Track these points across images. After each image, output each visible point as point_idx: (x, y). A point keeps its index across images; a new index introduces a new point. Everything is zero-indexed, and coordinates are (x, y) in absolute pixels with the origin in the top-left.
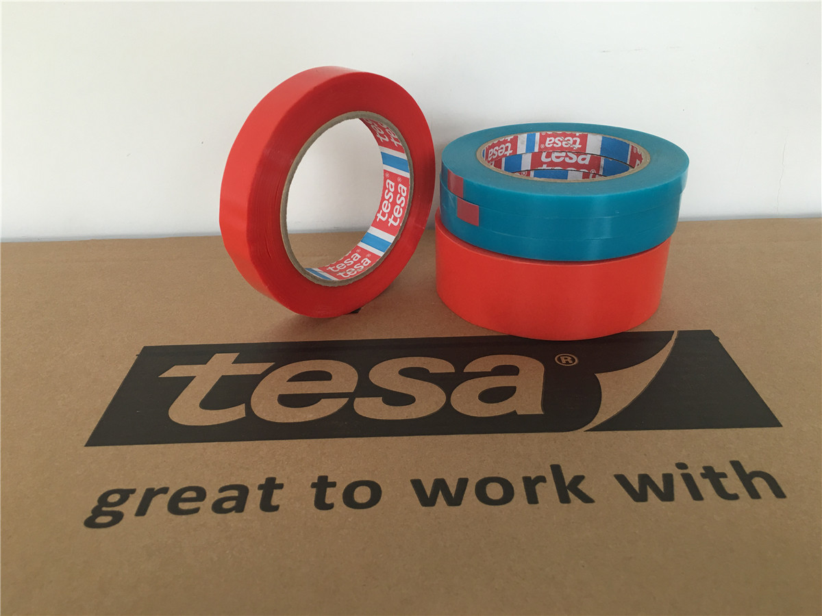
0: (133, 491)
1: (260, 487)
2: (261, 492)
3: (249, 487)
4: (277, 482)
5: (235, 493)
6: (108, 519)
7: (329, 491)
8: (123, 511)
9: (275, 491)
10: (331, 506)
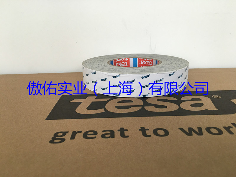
0: (68, 132)
1: (118, 130)
2: (119, 132)
3: (114, 130)
4: (125, 129)
5: (109, 132)
6: (59, 141)
7: (147, 131)
8: (65, 138)
9: (125, 132)
10: (150, 136)
